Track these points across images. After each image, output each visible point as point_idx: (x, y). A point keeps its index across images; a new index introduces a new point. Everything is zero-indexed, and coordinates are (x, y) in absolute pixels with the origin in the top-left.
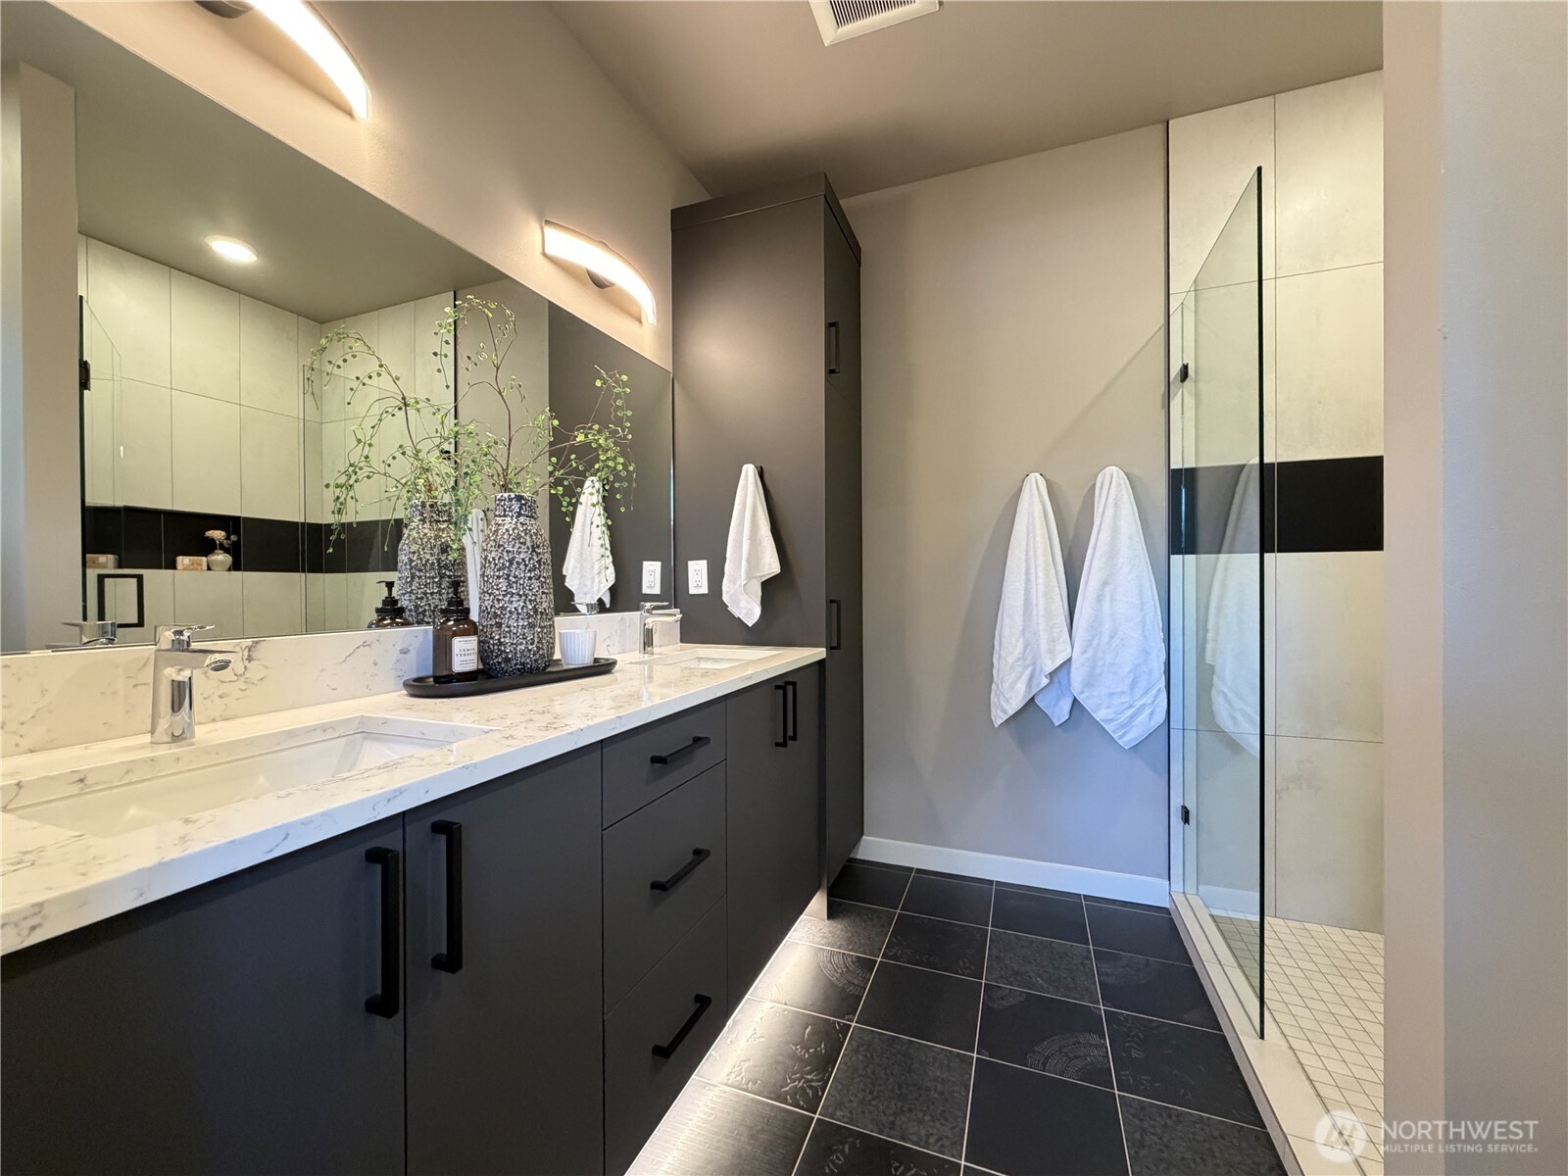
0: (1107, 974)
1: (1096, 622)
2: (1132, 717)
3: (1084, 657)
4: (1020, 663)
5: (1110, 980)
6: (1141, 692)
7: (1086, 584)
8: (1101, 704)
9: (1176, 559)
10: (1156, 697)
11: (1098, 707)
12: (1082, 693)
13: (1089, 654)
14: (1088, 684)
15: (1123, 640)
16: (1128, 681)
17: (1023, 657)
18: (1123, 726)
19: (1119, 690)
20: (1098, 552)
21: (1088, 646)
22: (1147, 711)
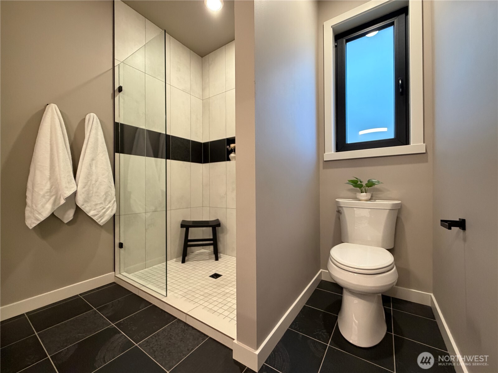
0: (107, 313)
1: (89, 175)
2: (105, 213)
3: (84, 189)
4: (48, 194)
5: (109, 315)
6: (108, 203)
7: (83, 159)
8: (91, 209)
9: (117, 154)
10: (113, 204)
11: (90, 210)
12: (83, 205)
13: (87, 188)
14: (86, 201)
15: (101, 183)
16: (103, 199)
17: (50, 191)
18: (100, 217)
19: (99, 202)
20: (89, 146)
21: (86, 185)
22: (110, 210)
